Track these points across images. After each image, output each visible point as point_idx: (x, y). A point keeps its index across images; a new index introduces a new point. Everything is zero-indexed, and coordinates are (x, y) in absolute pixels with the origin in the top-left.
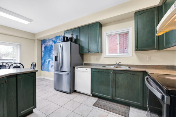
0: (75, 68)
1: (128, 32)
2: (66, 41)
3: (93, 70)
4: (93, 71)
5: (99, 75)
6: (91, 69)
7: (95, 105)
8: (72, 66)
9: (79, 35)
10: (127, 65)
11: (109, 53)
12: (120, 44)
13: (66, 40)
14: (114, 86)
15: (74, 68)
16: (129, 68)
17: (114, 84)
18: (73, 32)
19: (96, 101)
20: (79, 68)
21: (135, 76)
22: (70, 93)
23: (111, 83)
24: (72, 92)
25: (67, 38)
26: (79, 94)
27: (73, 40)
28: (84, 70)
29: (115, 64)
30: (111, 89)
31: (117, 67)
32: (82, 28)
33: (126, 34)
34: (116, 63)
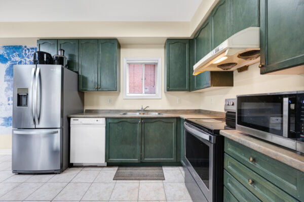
0: (72, 119)
1: (157, 64)
2: (47, 63)
3: (110, 121)
4: (109, 123)
5: (121, 128)
6: (106, 118)
7: (117, 177)
8: (65, 115)
9: (76, 54)
10: (156, 111)
11: (130, 92)
12: (145, 79)
13: (45, 60)
14: (143, 143)
15: (69, 119)
16: (159, 114)
17: (143, 138)
18: (62, 45)
19: (115, 172)
20: (80, 119)
21: (169, 124)
22: (61, 171)
23: (138, 139)
24: (64, 168)
25: (48, 55)
26: (81, 169)
27: (65, 63)
28: (91, 123)
29: (140, 109)
30: (138, 147)
31: (144, 114)
32: (83, 43)
33: (154, 65)
34: (142, 108)
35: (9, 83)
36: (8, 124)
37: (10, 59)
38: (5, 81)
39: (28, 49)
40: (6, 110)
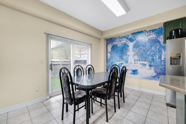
35: (135, 52)
36: (134, 73)
37: (136, 39)
38: (133, 51)
39: (147, 32)
40: (133, 66)
